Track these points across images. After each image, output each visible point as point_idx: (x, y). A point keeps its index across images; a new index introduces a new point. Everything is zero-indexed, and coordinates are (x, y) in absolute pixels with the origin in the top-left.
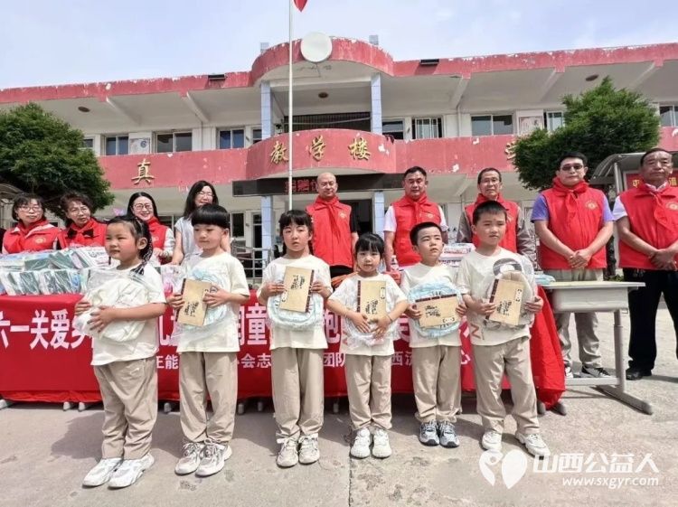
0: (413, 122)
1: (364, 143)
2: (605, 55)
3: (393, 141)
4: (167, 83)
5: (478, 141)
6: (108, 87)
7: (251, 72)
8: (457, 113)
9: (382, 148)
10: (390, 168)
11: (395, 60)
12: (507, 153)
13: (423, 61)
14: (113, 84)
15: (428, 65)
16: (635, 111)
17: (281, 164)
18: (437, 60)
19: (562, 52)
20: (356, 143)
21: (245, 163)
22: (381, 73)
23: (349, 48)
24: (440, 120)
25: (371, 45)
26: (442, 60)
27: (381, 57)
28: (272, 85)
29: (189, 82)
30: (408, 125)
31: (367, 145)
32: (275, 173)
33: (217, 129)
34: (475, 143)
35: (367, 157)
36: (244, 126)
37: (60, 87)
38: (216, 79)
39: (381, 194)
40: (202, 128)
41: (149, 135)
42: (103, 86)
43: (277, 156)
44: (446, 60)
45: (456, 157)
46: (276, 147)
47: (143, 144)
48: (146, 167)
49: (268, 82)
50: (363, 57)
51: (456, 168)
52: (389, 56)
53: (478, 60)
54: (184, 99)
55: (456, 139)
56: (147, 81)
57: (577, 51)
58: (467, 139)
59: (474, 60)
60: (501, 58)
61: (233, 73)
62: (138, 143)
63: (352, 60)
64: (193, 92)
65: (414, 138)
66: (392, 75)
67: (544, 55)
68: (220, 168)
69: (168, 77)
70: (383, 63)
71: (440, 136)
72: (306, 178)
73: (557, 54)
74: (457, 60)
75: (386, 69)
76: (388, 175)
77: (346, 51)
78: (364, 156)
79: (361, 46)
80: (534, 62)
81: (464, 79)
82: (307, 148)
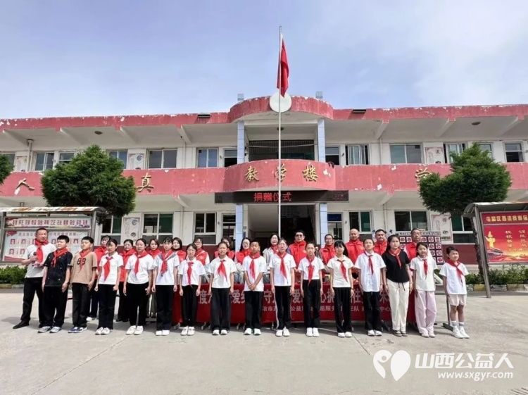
0: (346, 147)
1: (313, 169)
2: (483, 111)
3: (333, 167)
4: (167, 119)
5: (395, 168)
6: (122, 120)
7: (229, 113)
8: (379, 143)
9: (325, 172)
10: (331, 186)
11: (334, 108)
12: (416, 177)
13: (354, 110)
14: (127, 117)
15: (358, 113)
16: (491, 171)
17: (253, 183)
18: (365, 110)
19: (453, 108)
20: (308, 169)
21: (224, 179)
22: (324, 118)
23: (303, 103)
24: (366, 147)
25: (318, 100)
26: (369, 109)
27: (325, 107)
28: (246, 124)
29: (183, 118)
30: (343, 151)
31: (316, 171)
32: (248, 188)
33: (197, 148)
34: (393, 169)
35: (315, 179)
36: (218, 147)
37: (86, 118)
38: (204, 117)
39: (326, 205)
40: (186, 147)
41: (144, 152)
42: (118, 118)
43: (250, 176)
44: (371, 110)
45: (379, 179)
46: (250, 169)
47: (139, 158)
48: (148, 179)
49: (243, 122)
50: (313, 109)
51: (380, 187)
52: (330, 106)
53: (394, 111)
54: (178, 130)
55: (379, 166)
56: (152, 116)
57: (463, 107)
58: (388, 166)
59: (391, 110)
60: (411, 110)
61: (216, 113)
62: (135, 157)
63: (305, 110)
64: (186, 125)
65: (347, 164)
66: (332, 119)
67: (441, 109)
68: (204, 182)
69: (168, 114)
70: (326, 112)
71: (367, 163)
72: (269, 192)
73: (449, 108)
74: (379, 110)
75: (328, 115)
76: (330, 191)
77: (301, 105)
78: (314, 178)
79: (311, 101)
80: (434, 114)
81: (384, 123)
82: (273, 172)
